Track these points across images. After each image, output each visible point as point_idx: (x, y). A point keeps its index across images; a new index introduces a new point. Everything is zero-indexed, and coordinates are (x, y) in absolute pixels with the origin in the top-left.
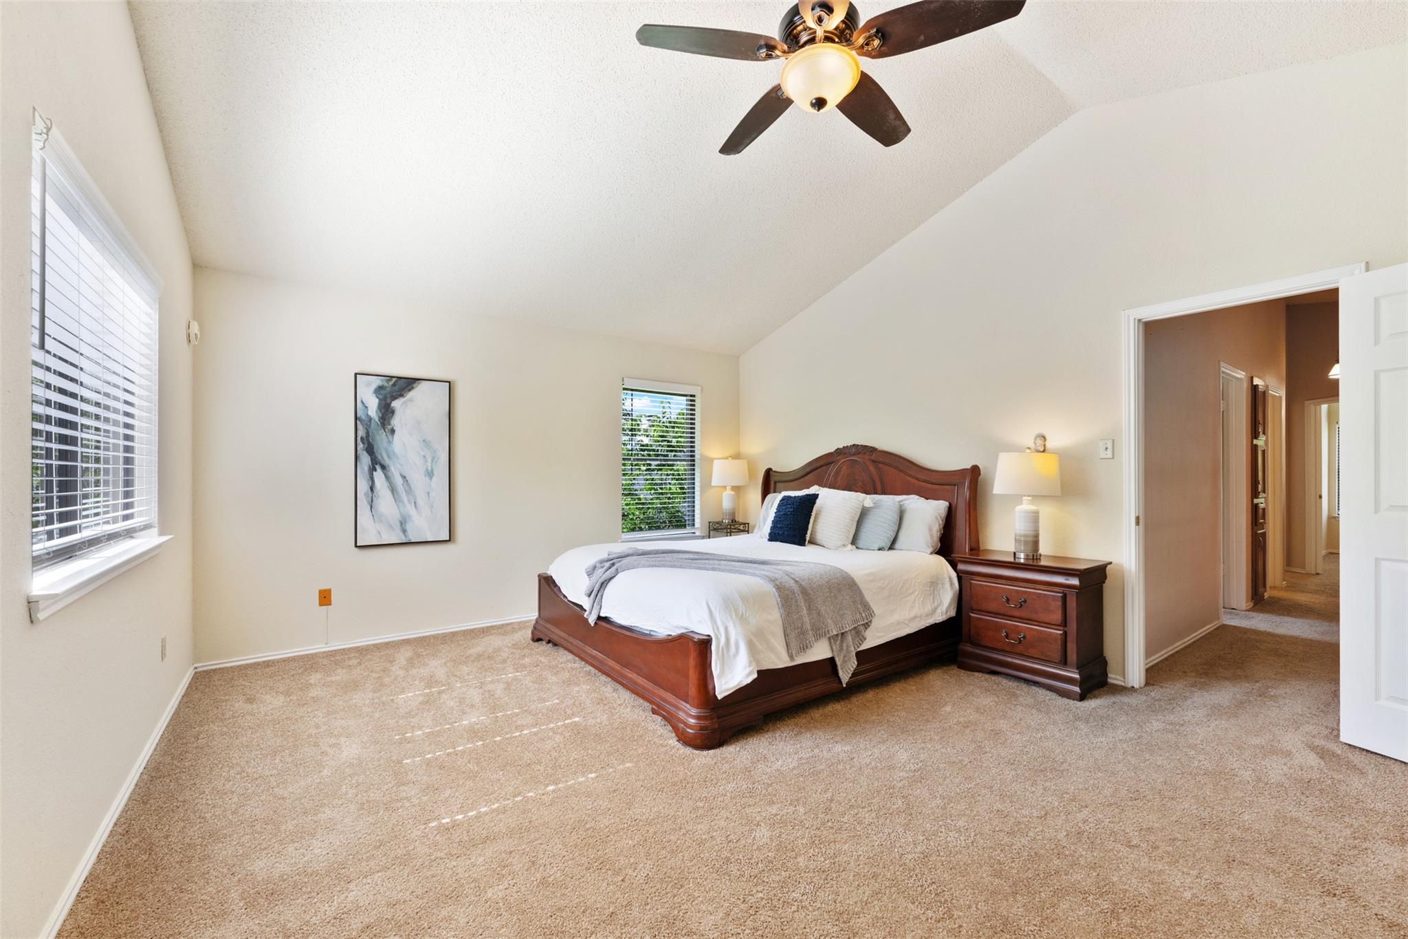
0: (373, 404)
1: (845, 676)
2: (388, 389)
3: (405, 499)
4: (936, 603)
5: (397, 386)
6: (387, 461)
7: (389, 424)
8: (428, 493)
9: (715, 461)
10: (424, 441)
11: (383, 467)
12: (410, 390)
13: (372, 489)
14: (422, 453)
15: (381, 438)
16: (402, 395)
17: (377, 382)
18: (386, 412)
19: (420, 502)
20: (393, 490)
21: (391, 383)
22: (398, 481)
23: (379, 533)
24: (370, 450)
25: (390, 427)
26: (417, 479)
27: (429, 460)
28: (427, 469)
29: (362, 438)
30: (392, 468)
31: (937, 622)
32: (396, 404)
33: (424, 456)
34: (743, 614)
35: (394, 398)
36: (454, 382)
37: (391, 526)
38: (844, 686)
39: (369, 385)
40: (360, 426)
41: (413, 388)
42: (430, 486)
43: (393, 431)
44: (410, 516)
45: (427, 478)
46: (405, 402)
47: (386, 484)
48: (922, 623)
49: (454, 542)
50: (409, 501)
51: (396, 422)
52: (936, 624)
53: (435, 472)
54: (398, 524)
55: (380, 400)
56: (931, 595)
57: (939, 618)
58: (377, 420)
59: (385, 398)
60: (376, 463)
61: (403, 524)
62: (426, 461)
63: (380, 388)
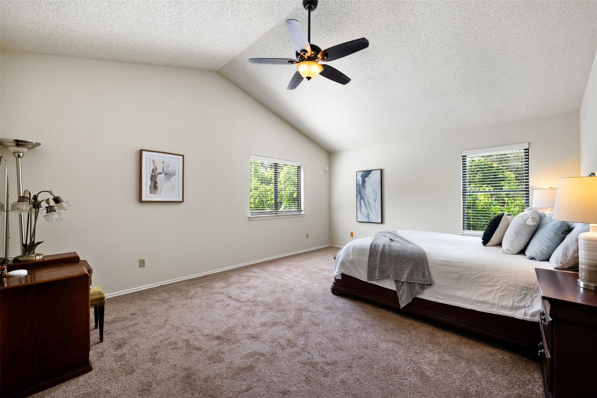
0: (360, 179)
2: (364, 175)
3: (369, 208)
5: (366, 174)
6: (364, 197)
7: (364, 185)
8: (375, 207)
10: (374, 190)
11: (363, 199)
12: (369, 174)
13: (360, 205)
14: (373, 194)
15: (362, 189)
16: (367, 176)
17: (361, 173)
18: (364, 181)
19: (373, 210)
20: (365, 205)
21: (365, 173)
22: (367, 203)
23: (362, 218)
24: (360, 194)
25: (364, 186)
26: (372, 202)
27: (375, 196)
28: (374, 199)
29: (358, 190)
30: (365, 199)
31: (516, 317)
32: (366, 179)
33: (374, 195)
35: (366, 177)
36: (383, 169)
37: (365, 217)
38: (401, 308)
39: (359, 174)
40: (358, 187)
41: (370, 173)
42: (375, 204)
43: (365, 188)
44: (370, 214)
45: (374, 202)
46: (368, 178)
47: (364, 204)
48: (494, 310)
49: (384, 223)
50: (370, 209)
51: (366, 185)
52: (514, 318)
53: (377, 200)
54: (367, 216)
55: (362, 179)
58: (361, 184)
59: (363, 178)
60: (362, 198)
61: (368, 216)
62: (374, 196)
63: (362, 175)
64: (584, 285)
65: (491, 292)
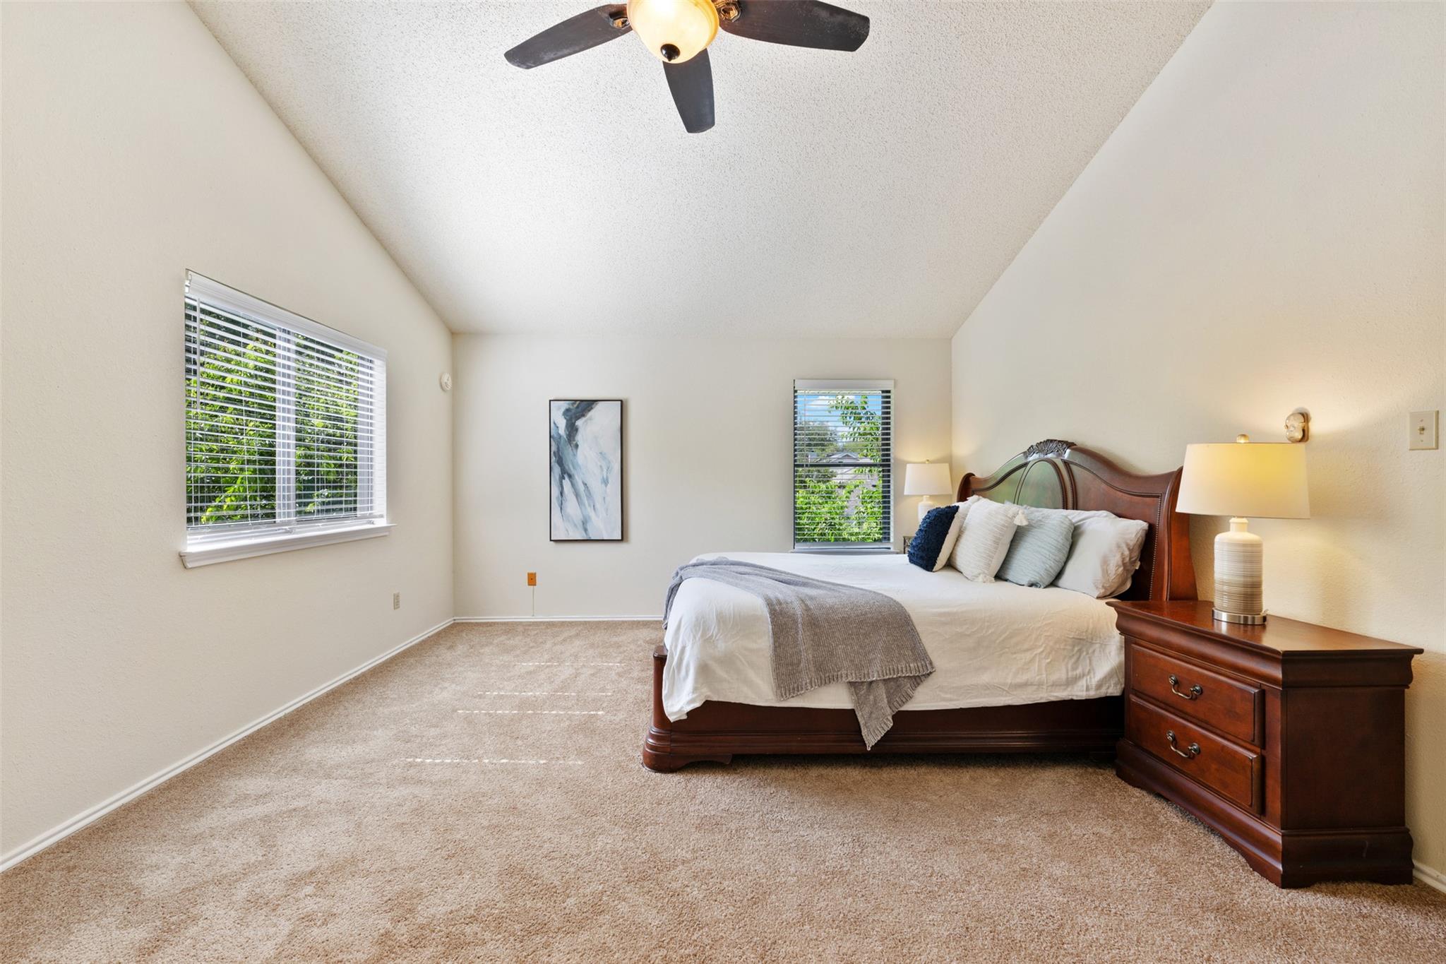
0: (562, 423)
1: (871, 738)
2: (573, 411)
3: (586, 503)
4: (1079, 671)
5: (580, 408)
6: (573, 471)
7: (574, 441)
8: (604, 498)
9: (908, 465)
10: (601, 453)
11: (570, 476)
12: (589, 411)
13: (562, 493)
14: (599, 464)
15: (568, 452)
16: (583, 416)
17: (565, 405)
18: (572, 429)
19: (598, 506)
20: (577, 495)
21: (575, 406)
22: (581, 488)
23: (567, 530)
24: (560, 462)
25: (574, 443)
26: (596, 486)
27: (605, 470)
28: (603, 477)
29: (554, 453)
30: (576, 477)
31: (1075, 698)
32: (579, 423)
33: (601, 466)
34: (712, 635)
35: (578, 418)
36: (627, 400)
37: (575, 525)
38: (869, 749)
39: (559, 408)
40: (553, 443)
41: (592, 408)
42: (606, 491)
43: (577, 446)
44: (589, 517)
45: (603, 485)
46: (586, 421)
47: (571, 490)
48: (1042, 695)
49: (627, 541)
50: (589, 505)
51: (579, 438)
53: (610, 481)
54: (581, 524)
55: (567, 421)
56: (1071, 657)
57: (1080, 694)
58: (565, 437)
59: (571, 419)
60: (565, 473)
61: (584, 523)
62: (602, 470)
63: (568, 410)
64: (1229, 616)
65: (1032, 660)
